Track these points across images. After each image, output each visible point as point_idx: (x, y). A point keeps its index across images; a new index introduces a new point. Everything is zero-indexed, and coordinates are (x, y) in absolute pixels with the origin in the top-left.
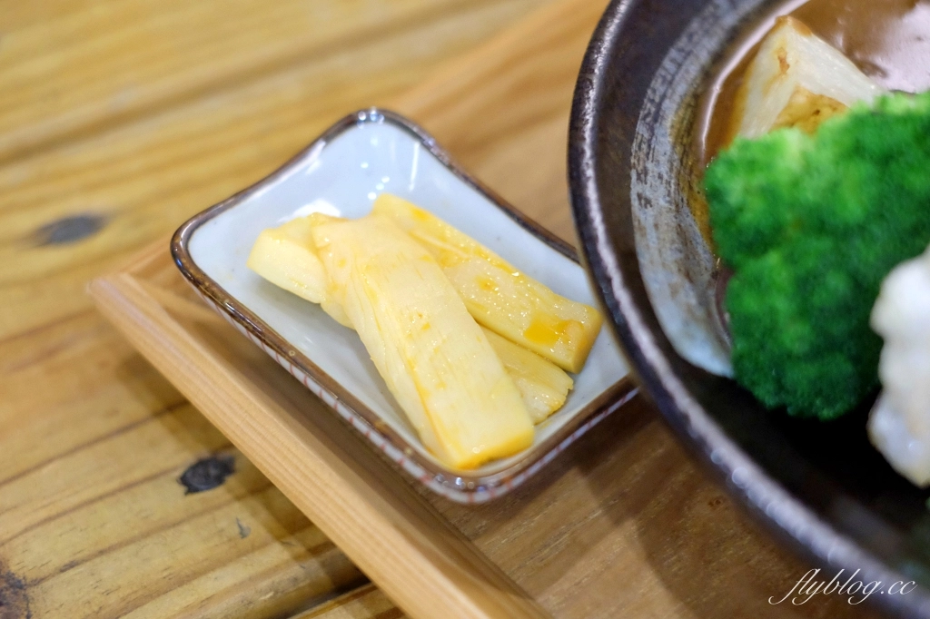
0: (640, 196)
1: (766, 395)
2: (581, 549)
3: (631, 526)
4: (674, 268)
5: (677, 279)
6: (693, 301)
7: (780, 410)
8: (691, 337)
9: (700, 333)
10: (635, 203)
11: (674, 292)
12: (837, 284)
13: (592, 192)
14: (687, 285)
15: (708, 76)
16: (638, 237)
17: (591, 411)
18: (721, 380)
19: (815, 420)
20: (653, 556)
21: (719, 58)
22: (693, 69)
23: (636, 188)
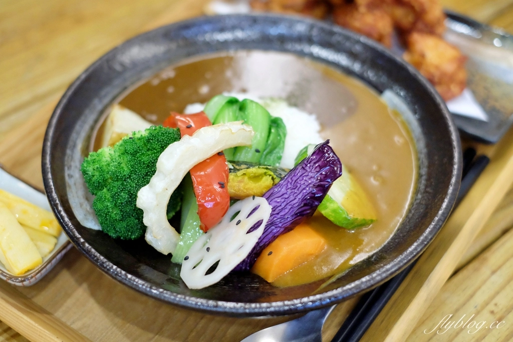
0: (69, 175)
1: (112, 234)
2: (68, 295)
3: (85, 286)
4: (82, 197)
5: (83, 200)
6: (88, 208)
7: (119, 238)
8: (87, 219)
9: (90, 217)
10: (67, 178)
11: (81, 205)
12: (124, 195)
13: (50, 176)
14: (86, 202)
15: (92, 128)
16: (68, 189)
17: (61, 249)
18: (98, 231)
19: (130, 239)
20: (93, 294)
21: (96, 121)
22: (87, 127)
23: (67, 172)
